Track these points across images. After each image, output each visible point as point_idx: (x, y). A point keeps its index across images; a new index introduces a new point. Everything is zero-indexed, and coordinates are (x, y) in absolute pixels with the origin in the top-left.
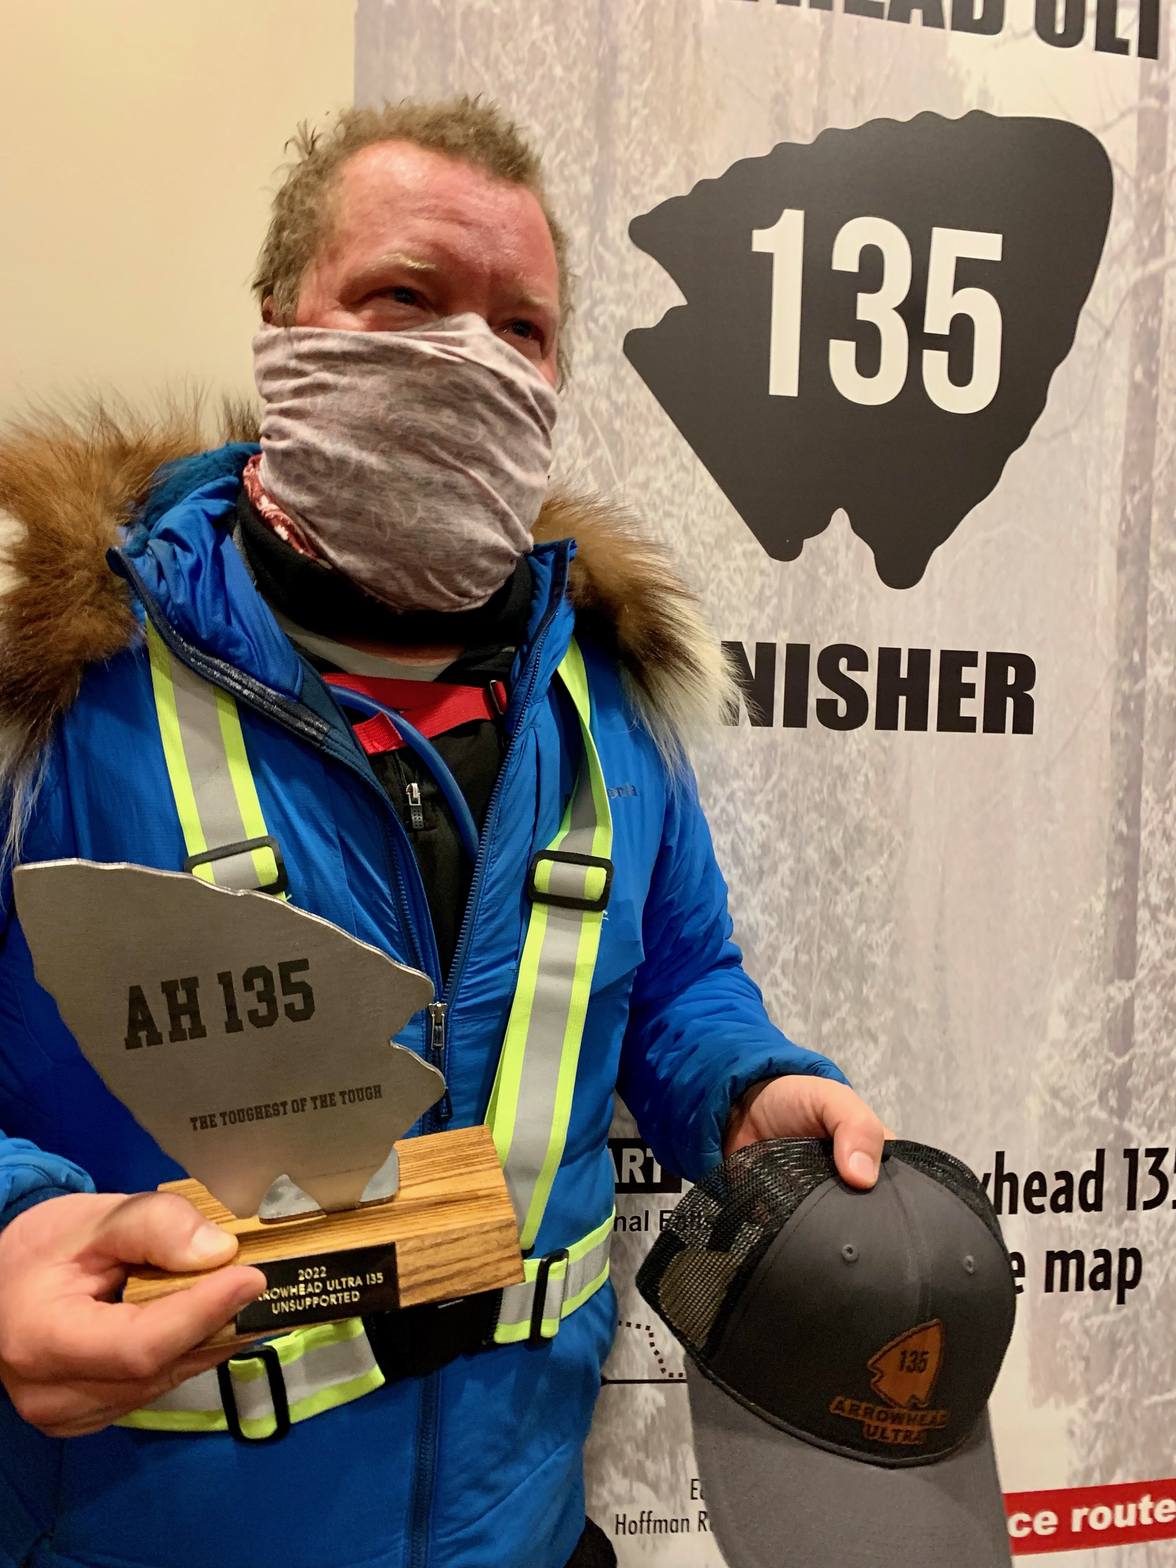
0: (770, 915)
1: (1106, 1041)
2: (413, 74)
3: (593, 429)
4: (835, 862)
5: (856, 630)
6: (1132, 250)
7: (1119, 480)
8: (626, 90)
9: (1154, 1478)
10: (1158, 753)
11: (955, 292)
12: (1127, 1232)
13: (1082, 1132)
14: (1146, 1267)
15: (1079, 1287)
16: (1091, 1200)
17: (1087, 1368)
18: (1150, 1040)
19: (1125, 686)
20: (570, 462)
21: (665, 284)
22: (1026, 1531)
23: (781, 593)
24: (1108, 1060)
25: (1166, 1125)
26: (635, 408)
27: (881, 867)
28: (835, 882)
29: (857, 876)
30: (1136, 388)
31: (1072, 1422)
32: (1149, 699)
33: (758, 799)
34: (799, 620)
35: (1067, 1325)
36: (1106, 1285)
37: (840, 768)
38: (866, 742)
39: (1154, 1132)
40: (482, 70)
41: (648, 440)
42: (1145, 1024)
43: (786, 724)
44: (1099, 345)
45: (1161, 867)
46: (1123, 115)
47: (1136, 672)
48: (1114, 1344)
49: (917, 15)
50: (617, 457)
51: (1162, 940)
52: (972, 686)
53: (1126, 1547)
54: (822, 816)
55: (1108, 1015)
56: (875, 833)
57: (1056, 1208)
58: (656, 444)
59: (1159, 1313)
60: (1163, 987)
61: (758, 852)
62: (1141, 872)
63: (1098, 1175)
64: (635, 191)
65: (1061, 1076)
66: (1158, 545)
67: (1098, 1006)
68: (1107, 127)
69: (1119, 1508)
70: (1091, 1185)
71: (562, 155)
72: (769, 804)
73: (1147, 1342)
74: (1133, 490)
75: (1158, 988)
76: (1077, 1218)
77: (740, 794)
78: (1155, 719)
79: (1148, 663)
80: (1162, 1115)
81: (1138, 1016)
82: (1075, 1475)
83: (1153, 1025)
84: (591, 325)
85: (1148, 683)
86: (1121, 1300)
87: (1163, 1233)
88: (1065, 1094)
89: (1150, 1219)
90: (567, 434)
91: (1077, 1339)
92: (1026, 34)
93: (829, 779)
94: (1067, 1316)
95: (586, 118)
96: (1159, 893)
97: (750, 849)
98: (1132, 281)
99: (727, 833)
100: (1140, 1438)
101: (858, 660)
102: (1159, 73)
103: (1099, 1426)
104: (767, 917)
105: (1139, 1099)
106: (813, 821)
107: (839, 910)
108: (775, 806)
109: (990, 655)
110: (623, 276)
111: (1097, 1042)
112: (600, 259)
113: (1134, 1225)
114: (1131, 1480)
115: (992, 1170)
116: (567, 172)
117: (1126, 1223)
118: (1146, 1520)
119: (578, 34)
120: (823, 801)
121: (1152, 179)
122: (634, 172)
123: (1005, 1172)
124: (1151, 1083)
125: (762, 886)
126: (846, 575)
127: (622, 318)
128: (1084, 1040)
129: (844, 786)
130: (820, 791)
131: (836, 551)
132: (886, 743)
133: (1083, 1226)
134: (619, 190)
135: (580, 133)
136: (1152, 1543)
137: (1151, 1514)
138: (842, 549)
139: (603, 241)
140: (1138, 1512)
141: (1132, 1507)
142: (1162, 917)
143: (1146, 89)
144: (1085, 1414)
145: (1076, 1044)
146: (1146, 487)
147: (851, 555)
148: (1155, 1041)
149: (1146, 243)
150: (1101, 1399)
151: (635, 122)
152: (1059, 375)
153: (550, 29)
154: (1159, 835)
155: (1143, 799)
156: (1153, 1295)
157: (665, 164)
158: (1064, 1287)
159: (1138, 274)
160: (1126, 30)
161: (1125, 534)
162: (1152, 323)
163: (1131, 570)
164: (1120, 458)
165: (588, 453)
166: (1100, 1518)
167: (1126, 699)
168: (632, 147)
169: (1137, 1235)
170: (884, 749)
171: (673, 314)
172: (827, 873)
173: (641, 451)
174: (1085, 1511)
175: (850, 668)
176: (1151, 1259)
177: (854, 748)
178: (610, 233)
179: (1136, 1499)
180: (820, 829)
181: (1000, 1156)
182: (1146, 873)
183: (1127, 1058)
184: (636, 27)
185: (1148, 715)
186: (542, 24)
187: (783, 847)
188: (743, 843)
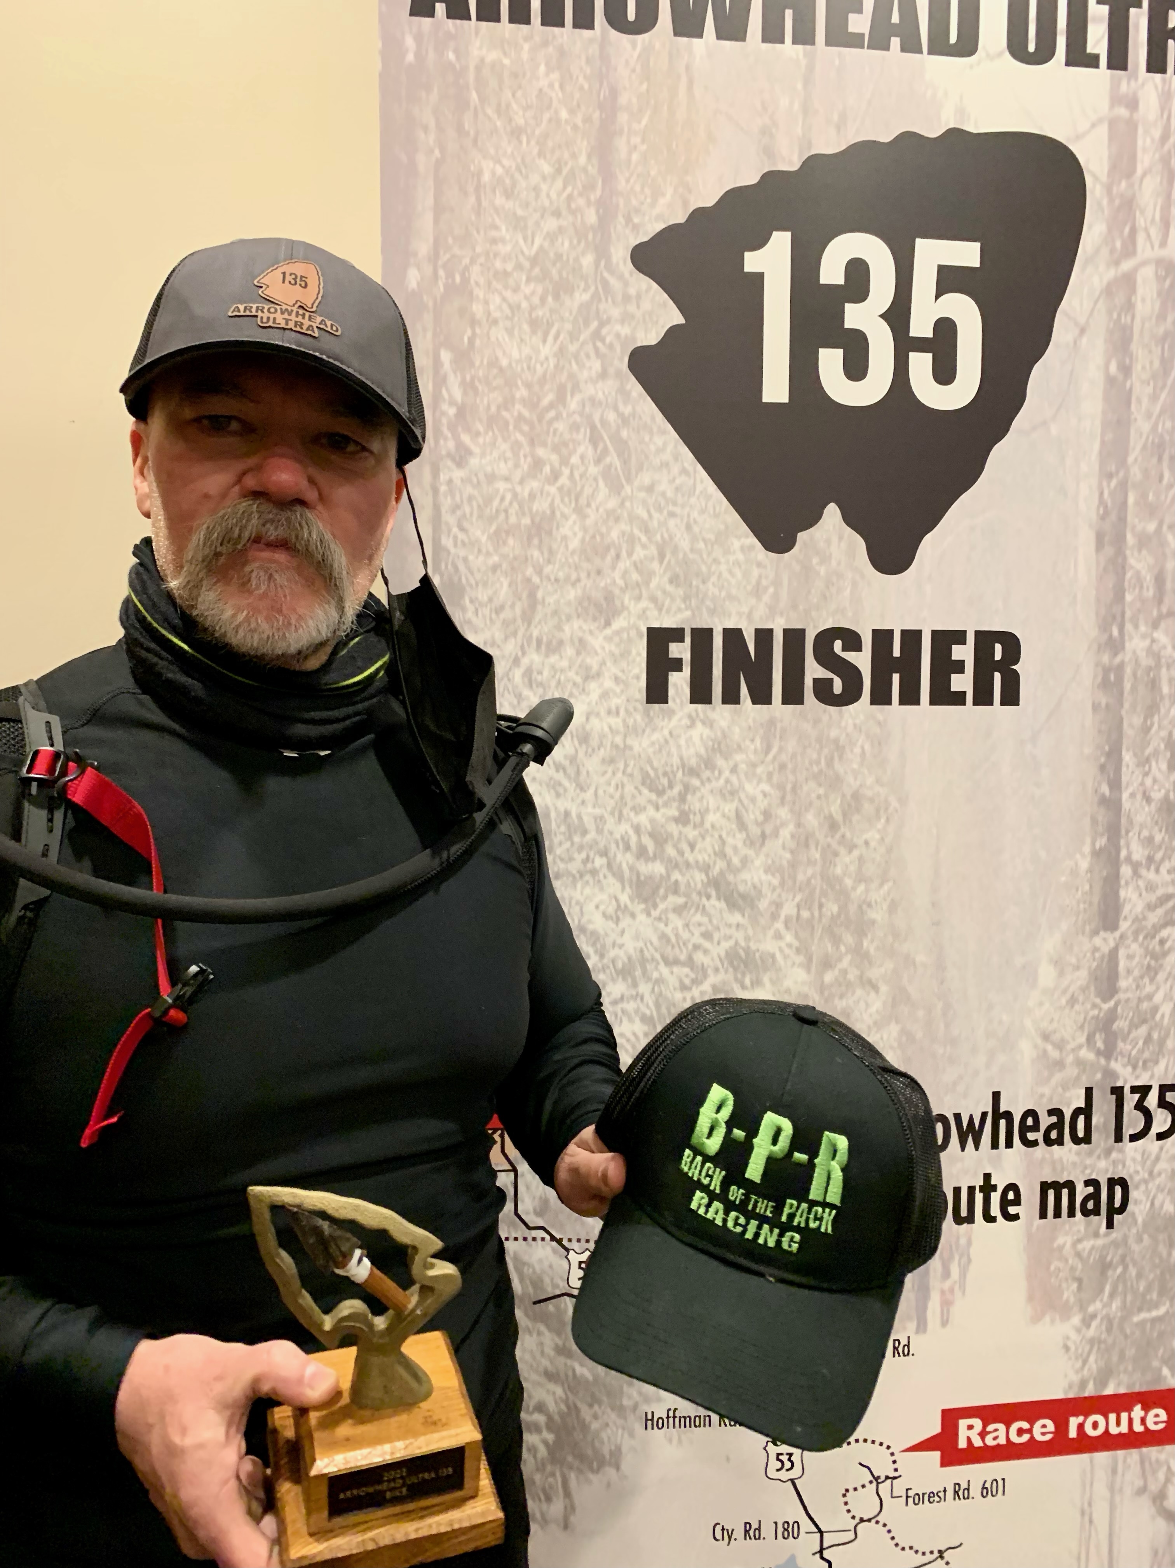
0: (773, 875)
1: (1092, 988)
2: (432, 124)
3: (602, 438)
4: (833, 826)
5: (850, 614)
6: (1105, 252)
7: (1097, 467)
8: (626, 129)
9: (1144, 1389)
10: (1137, 721)
11: (937, 297)
12: (1115, 1163)
13: (1071, 1071)
14: (1133, 1194)
15: (1071, 1214)
16: (1081, 1134)
17: (1079, 1288)
18: (1134, 987)
19: (1105, 659)
20: (582, 469)
21: (665, 305)
22: (1026, 1437)
23: (777, 583)
24: (1094, 1006)
25: (1150, 1064)
26: (640, 418)
27: (879, 831)
28: (835, 845)
29: (855, 840)
30: (1111, 381)
31: (1068, 1338)
32: (1128, 671)
33: (760, 770)
34: (794, 607)
35: (1061, 1248)
36: (1096, 1212)
37: (836, 741)
38: (862, 717)
39: (1139, 1071)
40: (494, 117)
41: (652, 448)
42: (1129, 971)
43: (785, 701)
44: (1075, 342)
45: (1142, 826)
46: (1093, 126)
47: (1115, 646)
48: (1104, 1267)
49: (895, 42)
50: (625, 463)
51: (1144, 893)
52: (962, 663)
53: (1120, 1453)
54: (820, 785)
55: (1095, 964)
56: (871, 800)
57: (1048, 1142)
58: (660, 451)
59: (1146, 1237)
60: (1145, 937)
61: (761, 818)
62: (1123, 832)
63: (1086, 1111)
64: (636, 220)
65: (1052, 1021)
66: (1134, 527)
67: (1085, 956)
68: (1078, 137)
69: (1112, 1417)
70: (1081, 1120)
71: (569, 189)
72: (770, 775)
73: (1135, 1263)
74: (1110, 476)
75: (1141, 938)
76: (1068, 1151)
77: (743, 767)
78: (1134, 689)
79: (1127, 638)
80: (1146, 1055)
81: (1122, 964)
82: (1070, 1386)
83: (1136, 973)
84: (599, 344)
85: (1126, 656)
86: (1110, 1225)
87: (1149, 1163)
88: (1056, 1037)
89: (1136, 1150)
90: (579, 444)
91: (1070, 1262)
92: (1000, 54)
93: (826, 751)
94: (1060, 1241)
95: (589, 156)
96: (1140, 849)
97: (752, 816)
98: (1105, 281)
99: (733, 801)
100: (1131, 1352)
101: (852, 641)
102: (1128, 83)
103: (1092, 1342)
104: (770, 877)
105: (1124, 1040)
106: (812, 790)
107: (839, 871)
108: (775, 778)
109: (978, 634)
110: (627, 298)
111: (1084, 989)
112: (605, 284)
113: (1120, 1156)
114: (1122, 1391)
115: (989, 1109)
116: (573, 206)
117: (1114, 1155)
118: (1138, 1428)
119: (581, 79)
120: (821, 771)
121: (1124, 184)
122: (634, 202)
123: (1002, 1110)
124: (1134, 1026)
125: (765, 849)
126: (839, 563)
127: (626, 336)
128: (1071, 990)
129: (841, 758)
130: (818, 762)
131: (828, 542)
132: (880, 717)
133: (1073, 1158)
134: (621, 219)
135: (585, 170)
136: (1144, 1450)
137: (1143, 1421)
138: (835, 539)
139: (609, 267)
140: (1131, 1421)
141: (1124, 1416)
142: (1143, 872)
143: (1116, 99)
144: (1078, 1330)
145: (1064, 992)
146: (1121, 474)
147: (843, 545)
148: (1138, 987)
149: (1118, 244)
150: (1093, 1316)
151: (635, 157)
152: (1038, 370)
153: (555, 76)
154: (1139, 797)
155: (1124, 763)
156: (1140, 1220)
157: (663, 195)
158: (1057, 1214)
159: (1111, 274)
160: (1094, 46)
161: (1103, 518)
162: (1125, 319)
163: (1109, 551)
164: (1097, 446)
165: (598, 461)
166: (1095, 1425)
167: (1106, 671)
168: (632, 181)
169: (1124, 1166)
170: (879, 723)
171: (673, 331)
172: (826, 836)
173: (647, 457)
174: (1081, 1419)
175: (844, 649)
176: (1137, 1187)
177: (850, 721)
178: (614, 260)
179: (1129, 1410)
180: (819, 797)
181: (996, 1096)
182: (1127, 832)
183: (1112, 1003)
184: (634, 71)
185: (1127, 686)
186: (547, 74)
187: (783, 813)
188: (747, 811)
